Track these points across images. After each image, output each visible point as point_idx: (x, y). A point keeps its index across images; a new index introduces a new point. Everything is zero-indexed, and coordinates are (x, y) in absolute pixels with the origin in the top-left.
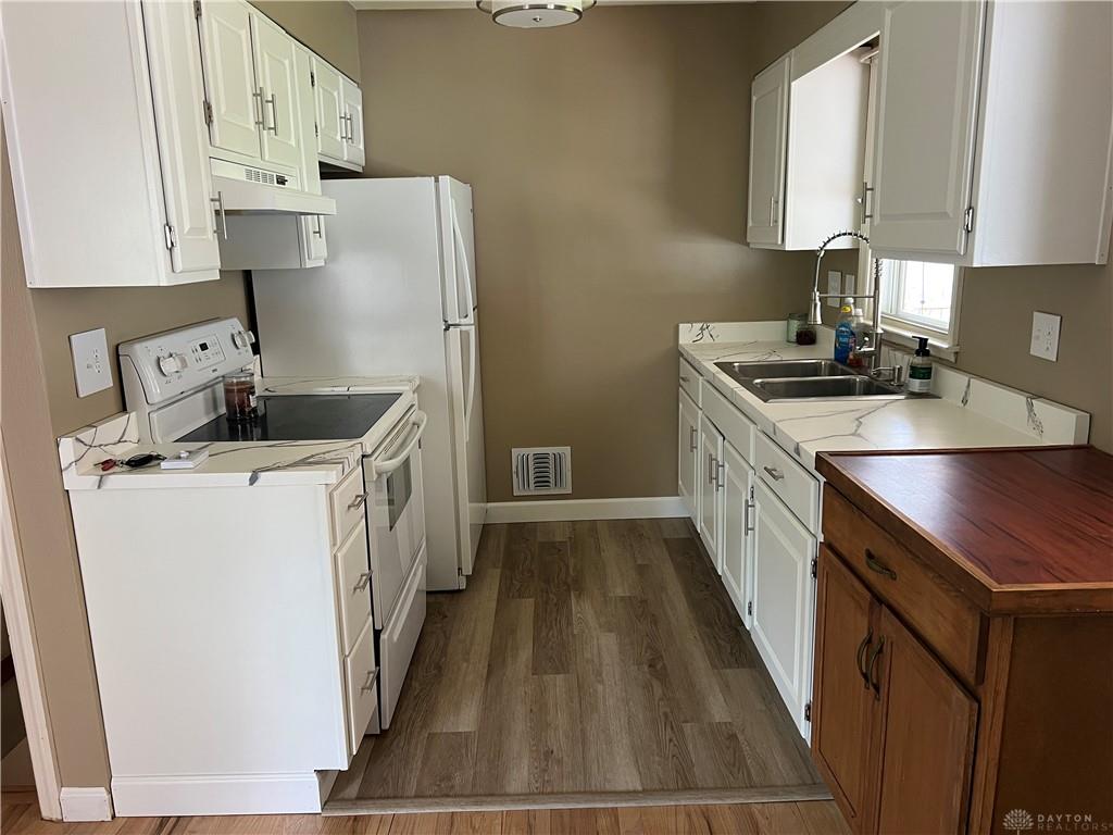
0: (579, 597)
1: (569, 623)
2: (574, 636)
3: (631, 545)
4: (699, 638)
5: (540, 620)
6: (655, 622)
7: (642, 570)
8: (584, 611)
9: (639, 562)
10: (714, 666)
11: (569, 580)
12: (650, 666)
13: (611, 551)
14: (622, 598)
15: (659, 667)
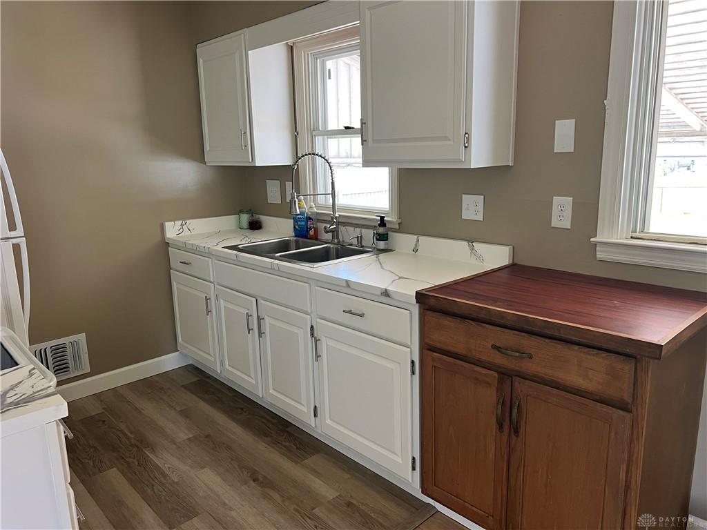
0: (153, 450)
1: (165, 476)
2: (177, 483)
3: (161, 399)
4: (269, 447)
5: (137, 483)
6: (229, 448)
7: (185, 413)
8: (168, 461)
9: (178, 408)
10: (296, 462)
11: (133, 441)
12: (254, 481)
13: (149, 409)
14: (189, 439)
15: (261, 479)
